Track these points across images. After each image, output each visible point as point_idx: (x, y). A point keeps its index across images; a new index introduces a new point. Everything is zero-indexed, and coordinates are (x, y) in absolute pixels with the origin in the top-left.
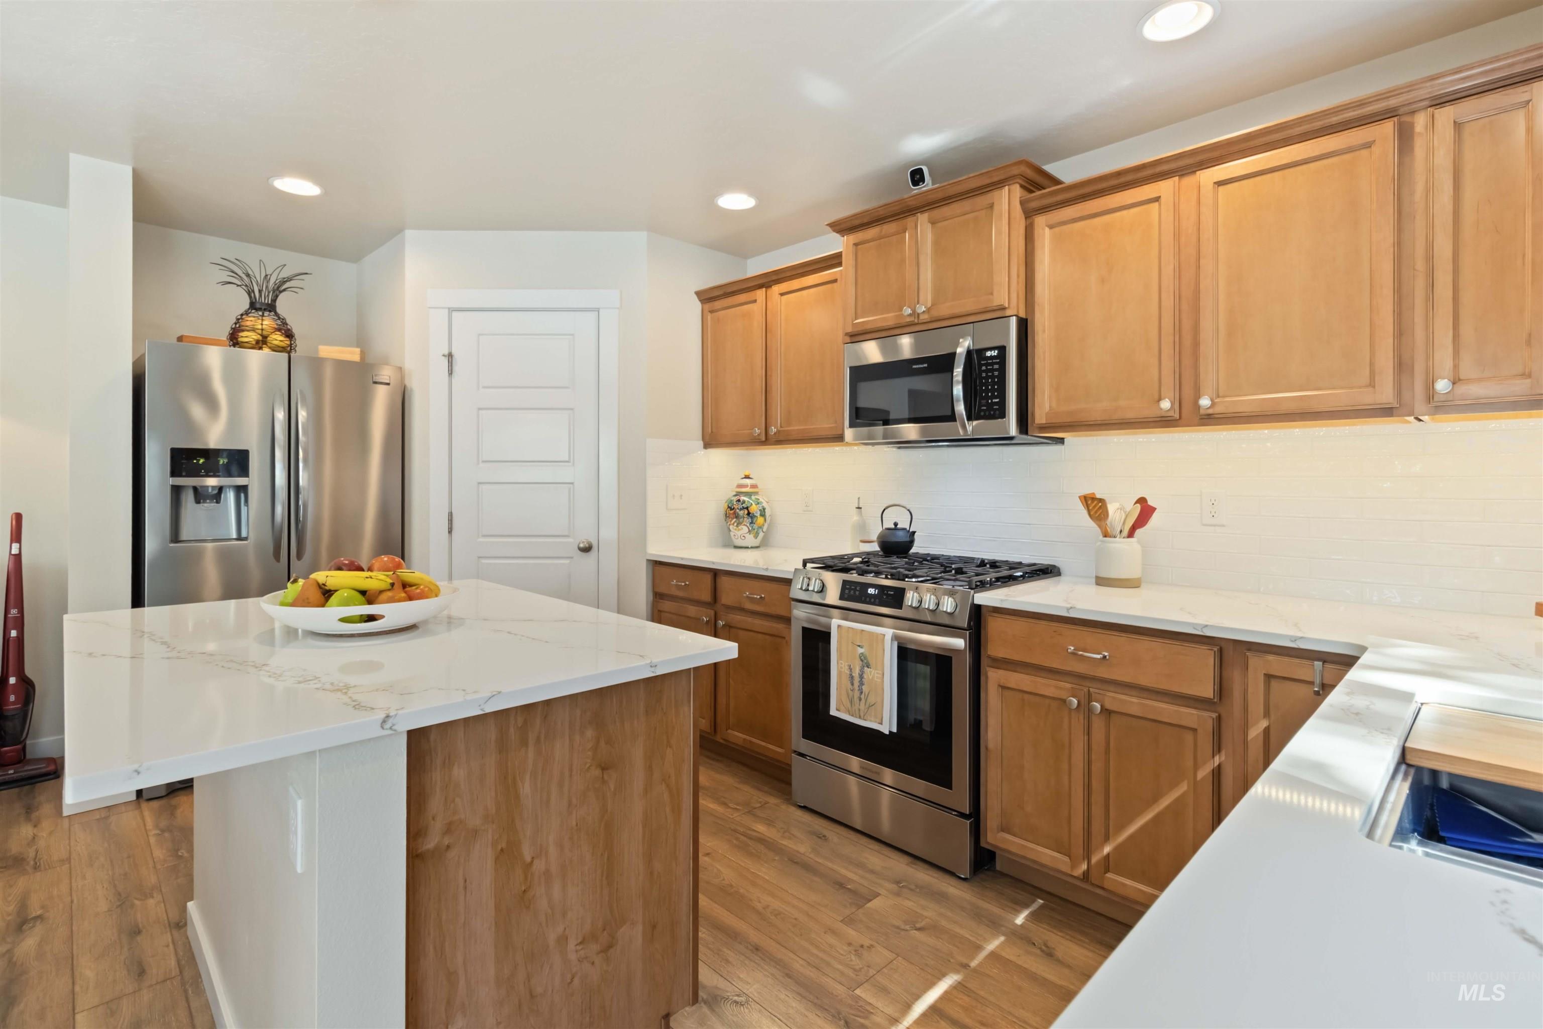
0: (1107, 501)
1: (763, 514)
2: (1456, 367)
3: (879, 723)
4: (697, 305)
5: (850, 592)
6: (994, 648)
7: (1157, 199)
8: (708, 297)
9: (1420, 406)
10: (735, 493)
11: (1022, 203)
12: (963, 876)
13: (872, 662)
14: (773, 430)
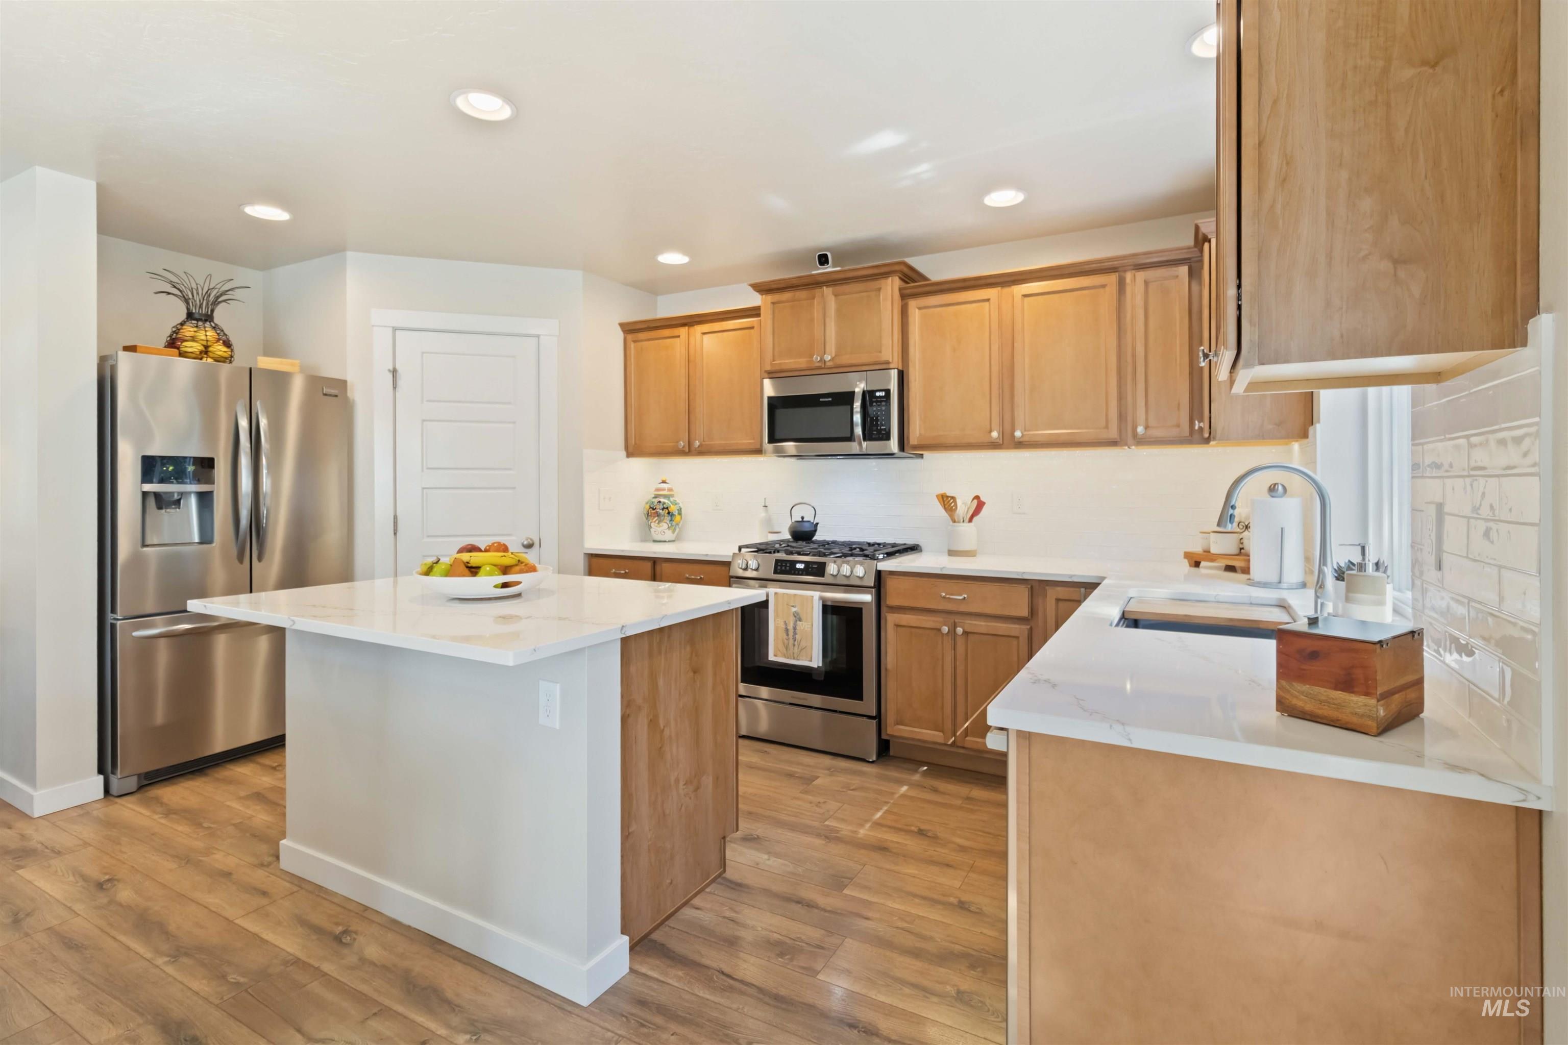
0: (957, 497)
1: (680, 514)
2: (1147, 419)
3: (809, 661)
4: (620, 335)
5: (781, 568)
6: (892, 598)
7: (988, 300)
8: (630, 329)
9: (1130, 440)
10: (653, 496)
11: (900, 289)
12: (871, 760)
13: (803, 617)
14: (697, 443)
